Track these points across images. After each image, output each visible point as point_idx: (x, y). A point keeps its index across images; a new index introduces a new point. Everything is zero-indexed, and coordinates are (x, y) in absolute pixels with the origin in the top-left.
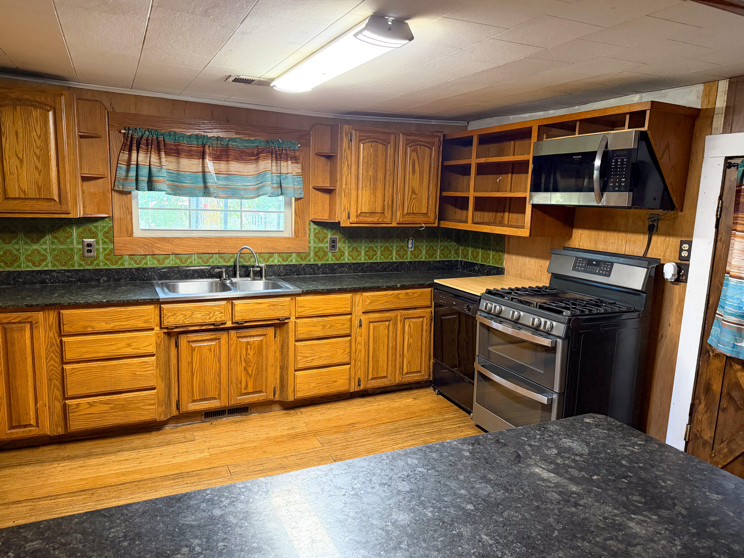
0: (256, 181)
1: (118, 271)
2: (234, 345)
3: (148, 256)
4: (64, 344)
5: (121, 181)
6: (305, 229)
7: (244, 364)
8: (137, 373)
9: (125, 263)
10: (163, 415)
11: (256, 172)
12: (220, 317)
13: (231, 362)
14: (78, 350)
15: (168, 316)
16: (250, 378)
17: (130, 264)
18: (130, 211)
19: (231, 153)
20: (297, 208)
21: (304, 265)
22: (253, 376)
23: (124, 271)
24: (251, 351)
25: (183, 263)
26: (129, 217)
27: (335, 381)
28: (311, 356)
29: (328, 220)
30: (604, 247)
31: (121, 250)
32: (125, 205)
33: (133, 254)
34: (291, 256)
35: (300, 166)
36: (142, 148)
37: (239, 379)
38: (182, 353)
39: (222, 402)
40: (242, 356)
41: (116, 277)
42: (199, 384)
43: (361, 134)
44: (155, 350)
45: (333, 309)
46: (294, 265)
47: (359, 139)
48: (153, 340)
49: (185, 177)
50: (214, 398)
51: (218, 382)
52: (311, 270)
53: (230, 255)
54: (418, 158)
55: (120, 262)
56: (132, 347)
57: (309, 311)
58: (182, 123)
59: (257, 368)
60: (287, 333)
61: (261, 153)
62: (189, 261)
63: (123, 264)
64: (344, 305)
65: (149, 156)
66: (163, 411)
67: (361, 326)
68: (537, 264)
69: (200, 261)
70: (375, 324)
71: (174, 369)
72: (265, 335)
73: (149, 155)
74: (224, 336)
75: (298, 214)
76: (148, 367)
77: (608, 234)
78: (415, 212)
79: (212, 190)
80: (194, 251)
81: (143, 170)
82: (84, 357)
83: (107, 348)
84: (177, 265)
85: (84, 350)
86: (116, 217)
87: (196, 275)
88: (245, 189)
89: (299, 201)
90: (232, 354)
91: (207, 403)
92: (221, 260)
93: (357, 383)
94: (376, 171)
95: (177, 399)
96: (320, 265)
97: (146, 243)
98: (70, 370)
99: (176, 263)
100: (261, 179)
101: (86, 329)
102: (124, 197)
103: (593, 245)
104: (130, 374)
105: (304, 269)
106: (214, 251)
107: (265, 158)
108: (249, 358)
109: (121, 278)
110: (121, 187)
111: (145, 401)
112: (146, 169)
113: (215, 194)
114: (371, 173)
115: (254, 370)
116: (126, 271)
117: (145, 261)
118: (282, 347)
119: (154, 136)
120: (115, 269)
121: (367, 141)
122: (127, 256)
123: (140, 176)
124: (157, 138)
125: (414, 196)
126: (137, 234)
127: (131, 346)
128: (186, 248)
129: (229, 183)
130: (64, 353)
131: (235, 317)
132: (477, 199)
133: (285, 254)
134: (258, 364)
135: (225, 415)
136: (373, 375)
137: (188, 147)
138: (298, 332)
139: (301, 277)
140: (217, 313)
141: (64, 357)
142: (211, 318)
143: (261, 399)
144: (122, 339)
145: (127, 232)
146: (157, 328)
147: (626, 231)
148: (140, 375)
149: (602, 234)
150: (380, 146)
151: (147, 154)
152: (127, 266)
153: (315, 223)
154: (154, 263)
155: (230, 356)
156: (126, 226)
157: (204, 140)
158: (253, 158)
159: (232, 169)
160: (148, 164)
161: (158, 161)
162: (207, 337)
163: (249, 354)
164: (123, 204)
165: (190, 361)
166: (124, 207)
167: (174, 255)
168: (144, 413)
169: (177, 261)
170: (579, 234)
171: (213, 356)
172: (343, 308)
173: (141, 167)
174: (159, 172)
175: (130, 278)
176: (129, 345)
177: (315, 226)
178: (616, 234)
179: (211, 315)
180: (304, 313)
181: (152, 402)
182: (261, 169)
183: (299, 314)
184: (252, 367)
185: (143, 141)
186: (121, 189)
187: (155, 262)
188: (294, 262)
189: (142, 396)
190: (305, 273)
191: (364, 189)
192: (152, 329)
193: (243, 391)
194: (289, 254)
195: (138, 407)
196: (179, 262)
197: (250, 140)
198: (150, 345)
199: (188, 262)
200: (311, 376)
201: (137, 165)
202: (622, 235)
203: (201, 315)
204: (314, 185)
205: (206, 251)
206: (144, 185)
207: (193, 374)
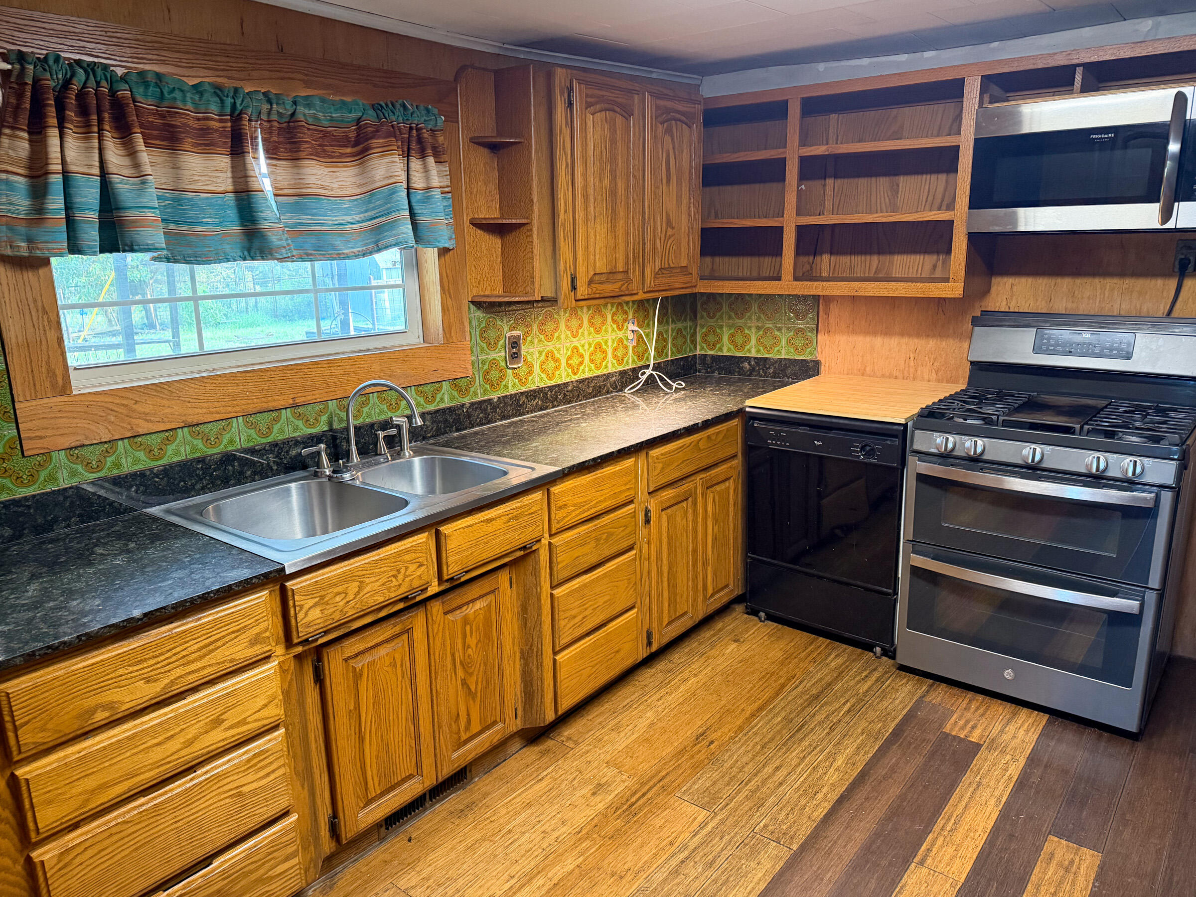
0: (366, 211)
1: (41, 502)
2: (440, 634)
3: (120, 443)
4: (24, 788)
5: (22, 229)
6: (463, 323)
7: (460, 673)
8: (245, 789)
9: (59, 475)
10: (312, 870)
11: (360, 186)
12: (420, 577)
13: (436, 679)
14: (74, 791)
15: (306, 607)
16: (474, 702)
17: (73, 474)
18: (53, 317)
19: (307, 137)
20: (444, 274)
21: (468, 405)
22: (479, 694)
23: (61, 498)
24: (471, 637)
25: (213, 446)
26: (52, 335)
27: (618, 651)
28: (581, 613)
29: (499, 296)
30: (1070, 305)
31: (41, 438)
32: (35, 301)
33: (78, 443)
34: (441, 387)
35: (446, 168)
36: (72, 122)
37: (454, 711)
38: (335, 693)
39: (425, 780)
40: (457, 655)
41: (40, 520)
42: (377, 757)
43: (590, 92)
44: (282, 712)
45: (609, 498)
46: (451, 410)
47: (586, 102)
48: (275, 687)
49: (201, 209)
50: (410, 777)
51: (413, 736)
52: (481, 415)
53: (318, 408)
54: (674, 148)
55: (43, 474)
56: (226, 725)
57: (574, 514)
58: (169, 50)
59: (485, 672)
60: (536, 573)
61: (371, 138)
62: (226, 439)
63: (52, 479)
64: (626, 484)
65: (96, 145)
66: (311, 860)
67: (647, 521)
68: (904, 347)
69: (252, 432)
70: (669, 511)
71: (316, 741)
72: (493, 592)
73: (96, 143)
74: (418, 621)
75: (446, 288)
76: (271, 763)
77: (1079, 281)
78: (672, 265)
79: (275, 239)
80: (238, 408)
81: (86, 191)
82: (93, 806)
83: (157, 755)
84: (197, 455)
85: (90, 783)
86: (14, 340)
87: (249, 473)
88: (341, 234)
89: (447, 257)
90: (437, 658)
91: (396, 795)
92: (300, 423)
93: (645, 641)
94: (614, 178)
95: (330, 811)
96: (495, 400)
97: (111, 406)
98: (55, 861)
99: (195, 449)
100: (381, 206)
101: (89, 719)
102: (30, 276)
103: (1043, 303)
104: (228, 800)
105: (469, 416)
106: (282, 402)
107: (385, 151)
108: (469, 656)
109: (55, 520)
110: (23, 244)
111: (275, 854)
112: (92, 187)
113: (283, 251)
114: (606, 182)
115: (480, 680)
116: (66, 498)
117: (113, 458)
118: (524, 608)
119: (104, 83)
120: (34, 496)
121: (598, 107)
122: (62, 453)
123: (79, 209)
124: (113, 92)
125: (670, 232)
126: (80, 384)
127: (224, 721)
128: (216, 404)
129: (306, 219)
130: (29, 815)
131: (448, 567)
132: (801, 230)
133: (429, 387)
134: (486, 664)
135: (427, 805)
136: (670, 617)
137: (198, 119)
138: (559, 566)
139: (465, 434)
140: (412, 567)
141: (31, 825)
142: (400, 585)
143: (495, 741)
144: (194, 713)
145: (54, 384)
146: (280, 650)
147: (1122, 274)
148: (254, 792)
149: (1065, 283)
150: (619, 120)
151: (88, 139)
152: (64, 481)
153: (478, 304)
154: (136, 461)
155: (433, 663)
156: (48, 363)
157: (238, 102)
158: (349, 150)
159: (311, 180)
160: (96, 171)
161: (126, 161)
162: (386, 634)
163: (469, 647)
164: (30, 300)
165: (352, 707)
166: (32, 306)
167: (186, 430)
168: (274, 886)
169: (195, 442)
170: (1008, 286)
171: (400, 678)
172: (624, 491)
173: (79, 180)
174: (139, 196)
175: (80, 516)
176: (217, 722)
177: (479, 314)
178: (1097, 281)
179: (400, 576)
180: (567, 519)
181: (290, 849)
182: (378, 178)
183: (558, 526)
184: (475, 674)
185: (72, 101)
186: (25, 253)
187: (141, 455)
188: (446, 404)
189: (265, 846)
190: (470, 423)
191: (598, 220)
192: (267, 658)
193: (464, 737)
194: (437, 385)
195: (256, 880)
196: (201, 446)
197: (344, 103)
198: (269, 703)
199: (225, 442)
200: (582, 654)
201: (66, 174)
202: (1110, 283)
203: (379, 583)
204: (471, 216)
205: (264, 406)
206: (91, 235)
207: (362, 740)
